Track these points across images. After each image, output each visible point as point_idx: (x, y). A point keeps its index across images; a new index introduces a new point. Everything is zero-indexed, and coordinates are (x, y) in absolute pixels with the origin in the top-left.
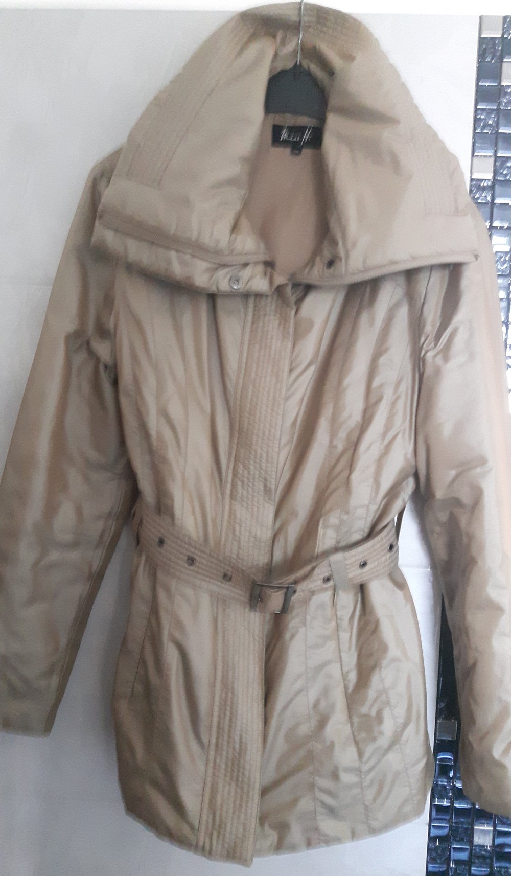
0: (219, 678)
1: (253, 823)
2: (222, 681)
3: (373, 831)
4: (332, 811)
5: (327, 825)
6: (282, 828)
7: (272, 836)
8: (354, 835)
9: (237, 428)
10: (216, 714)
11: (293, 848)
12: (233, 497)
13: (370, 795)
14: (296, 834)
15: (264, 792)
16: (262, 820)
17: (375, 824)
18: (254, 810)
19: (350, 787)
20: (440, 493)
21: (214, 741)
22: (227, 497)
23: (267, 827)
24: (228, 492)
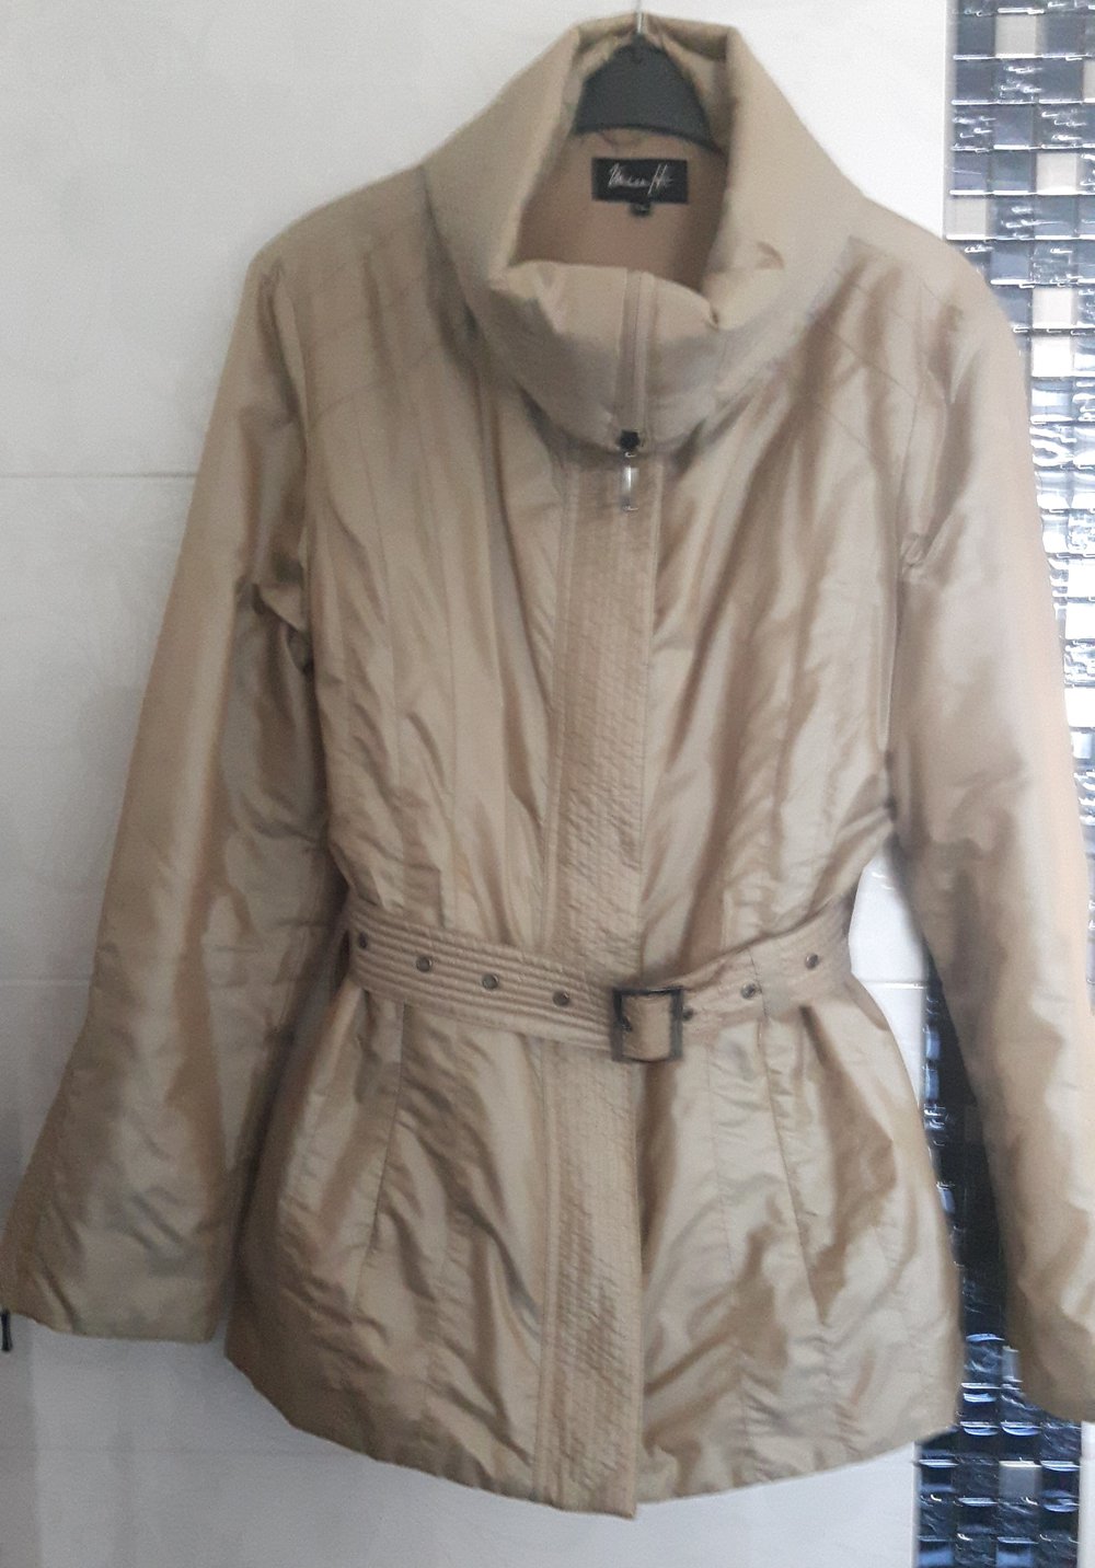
0: (555, 1188)
1: (634, 1444)
2: (562, 1194)
3: (858, 1456)
4: (778, 1421)
5: (770, 1446)
6: (688, 1454)
7: (671, 1467)
8: (821, 1463)
9: (562, 728)
10: (554, 1250)
11: (708, 1489)
12: (563, 861)
13: (845, 1387)
14: (713, 1462)
15: (651, 1388)
16: (650, 1439)
17: (859, 1442)
18: (632, 1419)
19: (807, 1372)
20: (939, 832)
21: (553, 1298)
22: (552, 861)
23: (658, 1450)
24: (553, 848)
